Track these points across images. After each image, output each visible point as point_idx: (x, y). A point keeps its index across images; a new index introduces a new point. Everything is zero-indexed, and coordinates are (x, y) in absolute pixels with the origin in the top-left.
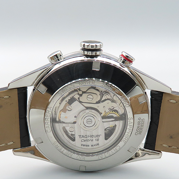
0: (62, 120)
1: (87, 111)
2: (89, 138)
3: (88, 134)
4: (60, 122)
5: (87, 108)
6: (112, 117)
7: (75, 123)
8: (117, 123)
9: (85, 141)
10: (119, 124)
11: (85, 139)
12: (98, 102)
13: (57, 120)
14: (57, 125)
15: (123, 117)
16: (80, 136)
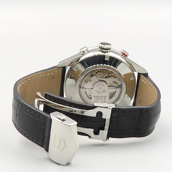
0: (84, 87)
1: (100, 82)
2: (100, 98)
3: (100, 95)
4: (83, 88)
5: (100, 80)
6: (114, 86)
7: (92, 88)
8: (117, 89)
9: (97, 99)
10: (118, 90)
11: (97, 98)
12: (106, 77)
13: (82, 87)
14: (81, 90)
15: (120, 86)
16: (95, 96)
